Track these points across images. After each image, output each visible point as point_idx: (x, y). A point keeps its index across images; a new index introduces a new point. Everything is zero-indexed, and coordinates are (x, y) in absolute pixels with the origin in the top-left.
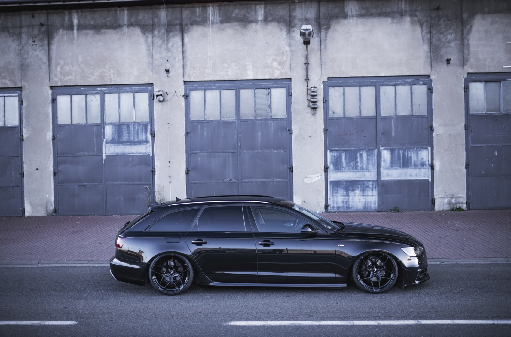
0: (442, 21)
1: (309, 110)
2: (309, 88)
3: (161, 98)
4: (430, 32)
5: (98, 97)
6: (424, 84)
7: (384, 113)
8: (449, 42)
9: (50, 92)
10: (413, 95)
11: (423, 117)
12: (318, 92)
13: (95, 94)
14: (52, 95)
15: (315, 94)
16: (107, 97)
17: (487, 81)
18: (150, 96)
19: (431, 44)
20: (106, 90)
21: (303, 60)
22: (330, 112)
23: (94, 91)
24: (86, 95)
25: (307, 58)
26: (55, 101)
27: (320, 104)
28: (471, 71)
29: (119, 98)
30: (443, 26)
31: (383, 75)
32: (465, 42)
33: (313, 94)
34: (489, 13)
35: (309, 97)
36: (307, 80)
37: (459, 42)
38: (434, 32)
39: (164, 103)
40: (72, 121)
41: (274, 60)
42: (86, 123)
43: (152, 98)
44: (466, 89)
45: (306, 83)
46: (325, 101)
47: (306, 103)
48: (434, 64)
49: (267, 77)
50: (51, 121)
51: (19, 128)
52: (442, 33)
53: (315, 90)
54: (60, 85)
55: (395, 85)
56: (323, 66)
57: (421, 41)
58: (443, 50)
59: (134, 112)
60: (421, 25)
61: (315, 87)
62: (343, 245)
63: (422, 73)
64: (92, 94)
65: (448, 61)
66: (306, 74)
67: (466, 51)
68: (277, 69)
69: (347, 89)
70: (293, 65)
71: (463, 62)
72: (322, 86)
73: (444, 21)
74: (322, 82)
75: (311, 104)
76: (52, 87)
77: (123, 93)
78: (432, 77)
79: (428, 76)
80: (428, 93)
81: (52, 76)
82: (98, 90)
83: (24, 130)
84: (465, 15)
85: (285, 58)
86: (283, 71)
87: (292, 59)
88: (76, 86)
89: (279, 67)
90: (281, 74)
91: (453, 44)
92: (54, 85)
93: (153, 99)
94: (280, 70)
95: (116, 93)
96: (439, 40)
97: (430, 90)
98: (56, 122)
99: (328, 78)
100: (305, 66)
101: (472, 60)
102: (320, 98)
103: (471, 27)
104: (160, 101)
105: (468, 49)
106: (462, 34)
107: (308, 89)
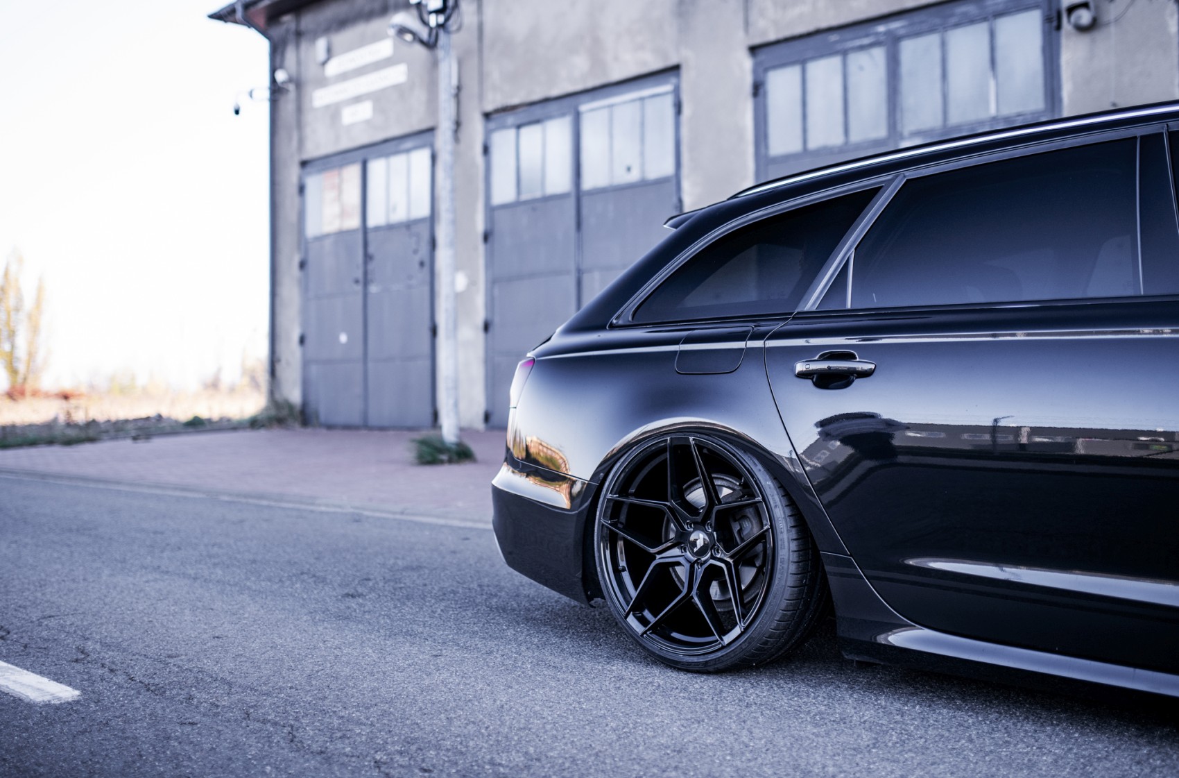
3: (1085, 17)
5: (879, 54)
9: (747, 63)
13: (872, 45)
14: (755, 71)
16: (908, 48)
18: (1047, 20)
20: (902, 27)
23: (867, 36)
24: (844, 53)
26: (761, 91)
29: (943, 45)
39: (1098, 35)
40: (805, 141)
42: (846, 143)
43: (1055, 24)
50: (750, 149)
51: (674, 182)
54: (772, 36)
59: (992, 84)
64: (862, 48)
76: (754, 50)
77: (957, 25)
81: (754, 15)
82: (877, 34)
83: (686, 185)
88: (818, 32)
92: (757, 41)
93: (1059, 27)
95: (931, 30)
98: (763, 150)
104: (1081, 29)
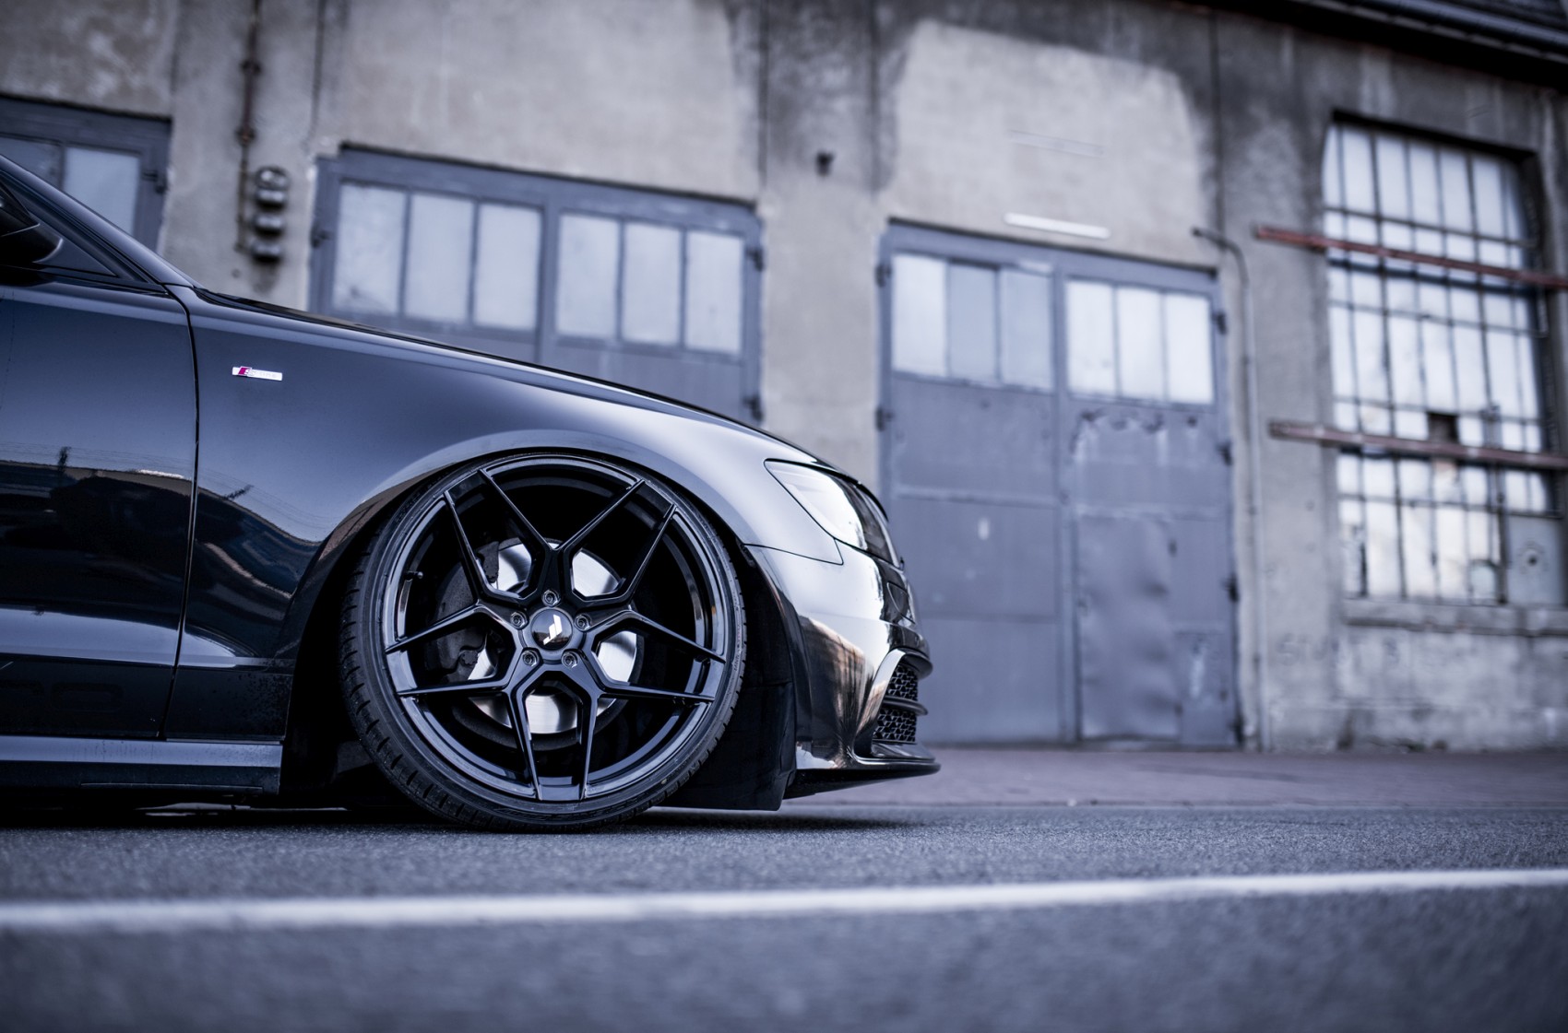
0: (805, 16)
1: (241, 263)
2: (253, 169)
4: (763, 47)
6: (734, 233)
7: (570, 321)
8: (830, 94)
10: (693, 269)
11: (723, 358)
12: (293, 196)
15: (278, 196)
17: (955, 260)
19: (764, 90)
21: (237, 51)
22: (341, 292)
25: (253, 40)
27: (298, 248)
28: (902, 212)
30: (807, 34)
31: (575, 170)
32: (884, 106)
33: (266, 195)
34: (961, 23)
35: (249, 212)
36: (246, 135)
37: (861, 102)
38: (777, 47)
41: (96, 25)
44: (884, 274)
45: (237, 151)
46: (322, 238)
47: (231, 235)
48: (772, 163)
49: (53, 91)
52: (805, 57)
53: (281, 181)
55: (623, 219)
56: (325, 95)
57: (728, 73)
58: (807, 122)
60: (732, 14)
61: (278, 172)
62: (278, 376)
63: (729, 188)
65: (824, 162)
66: (240, 112)
67: (884, 139)
68: (105, 65)
69: (422, 204)
70: (188, 64)
71: (877, 177)
72: (312, 174)
73: (814, 18)
74: (311, 157)
75: (252, 240)
78: (766, 211)
79: (749, 206)
80: (745, 270)
84: (885, 15)
85: (149, 27)
86: (136, 81)
87: (182, 38)
89: (119, 61)
90: (125, 90)
91: (842, 105)
94: (121, 73)
96: (794, 79)
97: (755, 258)
99: (346, 147)
100: (239, 77)
101: (904, 174)
102: (299, 221)
103: (903, 60)
105: (892, 131)
106: (874, 76)
107: (244, 177)
